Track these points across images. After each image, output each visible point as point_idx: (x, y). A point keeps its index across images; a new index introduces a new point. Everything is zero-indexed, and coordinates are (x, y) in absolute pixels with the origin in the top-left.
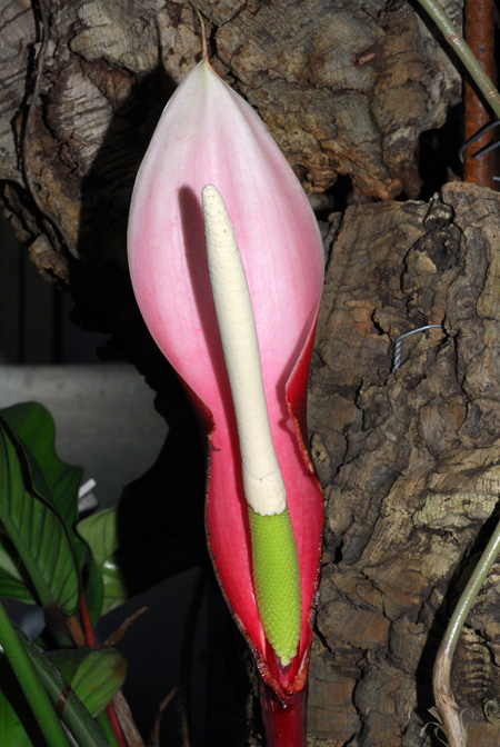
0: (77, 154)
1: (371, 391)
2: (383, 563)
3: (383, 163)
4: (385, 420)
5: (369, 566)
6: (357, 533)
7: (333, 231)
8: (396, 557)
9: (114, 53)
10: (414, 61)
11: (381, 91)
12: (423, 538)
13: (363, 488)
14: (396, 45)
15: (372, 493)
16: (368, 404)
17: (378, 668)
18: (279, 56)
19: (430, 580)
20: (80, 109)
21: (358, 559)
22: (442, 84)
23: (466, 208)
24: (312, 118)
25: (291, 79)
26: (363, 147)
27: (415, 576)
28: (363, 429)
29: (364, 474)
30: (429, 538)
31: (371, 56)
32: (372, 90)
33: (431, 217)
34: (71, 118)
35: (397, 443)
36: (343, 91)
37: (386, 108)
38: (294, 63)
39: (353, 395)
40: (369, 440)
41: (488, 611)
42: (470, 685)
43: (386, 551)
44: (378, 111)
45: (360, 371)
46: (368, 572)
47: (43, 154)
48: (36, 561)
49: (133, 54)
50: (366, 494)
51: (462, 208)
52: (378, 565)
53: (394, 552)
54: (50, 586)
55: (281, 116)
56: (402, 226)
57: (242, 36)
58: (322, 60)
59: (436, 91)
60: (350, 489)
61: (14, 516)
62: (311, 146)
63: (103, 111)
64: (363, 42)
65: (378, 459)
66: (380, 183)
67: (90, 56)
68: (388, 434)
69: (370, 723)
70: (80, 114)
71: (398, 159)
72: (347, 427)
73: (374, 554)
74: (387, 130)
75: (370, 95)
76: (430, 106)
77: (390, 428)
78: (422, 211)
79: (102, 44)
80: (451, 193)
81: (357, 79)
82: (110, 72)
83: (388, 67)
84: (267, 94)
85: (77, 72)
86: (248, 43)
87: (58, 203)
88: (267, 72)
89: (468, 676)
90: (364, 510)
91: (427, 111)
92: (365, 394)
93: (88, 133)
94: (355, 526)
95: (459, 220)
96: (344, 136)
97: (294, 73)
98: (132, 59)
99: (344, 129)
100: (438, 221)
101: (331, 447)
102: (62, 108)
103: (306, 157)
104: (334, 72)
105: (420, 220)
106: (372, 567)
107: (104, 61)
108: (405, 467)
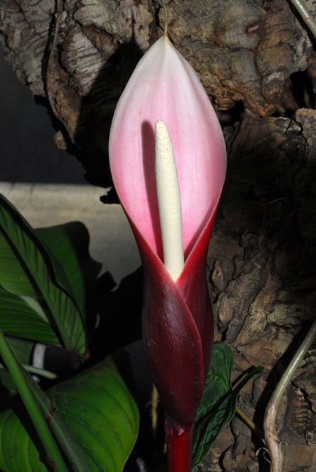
0: (78, 82)
1: (249, 236)
2: (249, 344)
3: (261, 95)
4: (255, 254)
5: (241, 345)
6: (235, 324)
8: (257, 340)
9: (99, 22)
10: (284, 30)
11: (262, 49)
12: (274, 330)
13: (241, 296)
14: (273, 20)
15: (245, 300)
16: (246, 245)
17: (244, 408)
18: (197, 27)
19: (277, 356)
20: (81, 55)
21: (235, 340)
22: (305, 44)
23: (309, 126)
24: (216, 66)
25: (205, 41)
26: (248, 85)
27: (269, 352)
28: (244, 260)
29: (241, 288)
30: (278, 330)
31: (256, 27)
32: (257, 48)
33: (290, 129)
34: (76, 60)
35: (261, 270)
36: (238, 49)
37: (265, 60)
38: (206, 31)
39: (238, 238)
40: (245, 266)
41: (308, 378)
42: (299, 422)
43: (251, 337)
44: (259, 62)
46: (240, 348)
47: (60, 81)
48: (63, 323)
49: (110, 23)
50: (242, 300)
51: (307, 125)
52: (246, 345)
53: (256, 338)
54: (71, 338)
55: (198, 64)
56: (273, 134)
57: (175, 14)
58: (224, 30)
59: (300, 49)
60: (233, 297)
61: (51, 295)
62: (216, 83)
63: (95, 56)
64: (251, 19)
65: (249, 279)
66: (260, 107)
67: (85, 23)
68: (256, 264)
69: (238, 440)
70: (81, 58)
71: (271, 92)
72: (235, 257)
73: (244, 338)
74: (265, 74)
75: (255, 52)
76: (295, 58)
77: (257, 261)
78: (286, 125)
79: (92, 16)
80: (301, 115)
81: (246, 41)
82: (98, 33)
83: (266, 34)
84: (189, 50)
85: (79, 32)
86: (178, 19)
87: (66, 112)
88: (190, 36)
89: (297, 416)
90: (240, 310)
91: (293, 61)
92: (245, 238)
93: (85, 70)
94: (235, 319)
95: (305, 133)
96: (236, 78)
97: (206, 38)
98: (109, 26)
99: (237, 73)
100: (294, 132)
101: (226, 269)
102: (70, 54)
103: (213, 90)
104: (231, 38)
105: (285, 130)
106: (242, 346)
107: (94, 26)
108: (264, 286)
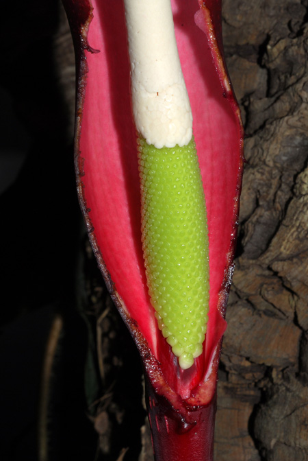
1: (282, 44)
2: (297, 256)
4: (300, 78)
5: (278, 258)
6: (262, 220)
13: (271, 164)
15: (282, 170)
16: (278, 61)
17: (288, 390)
21: (264, 252)
28: (268, 95)
29: (273, 147)
39: (254, 56)
40: (278, 105)
43: (301, 240)
45: (266, 24)
46: (277, 266)
50: (275, 172)
52: (290, 258)
60: (253, 167)
65: (291, 127)
68: (305, 94)
72: (248, 94)
73: (286, 244)
90: (272, 191)
92: (274, 50)
94: (259, 211)
106: (283, 260)
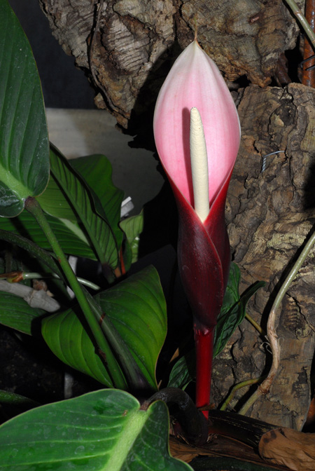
0: (116, 59)
1: (251, 180)
2: (253, 263)
3: (261, 70)
4: (257, 195)
5: (246, 264)
6: (242, 248)
7: (239, 98)
8: (259, 260)
9: (134, 13)
10: (278, 20)
11: (261, 36)
12: (272, 253)
13: (246, 226)
14: (270, 13)
15: (249, 229)
16: (250, 187)
18: (211, 20)
19: (274, 272)
20: (118, 37)
21: (241, 260)
22: (294, 29)
23: (298, 97)
24: (226, 50)
25: (217, 30)
26: (251, 64)
27: (267, 269)
28: (248, 198)
29: (246, 220)
30: (274, 252)
31: (258, 18)
32: (258, 35)
33: (283, 98)
34: (114, 41)
35: (261, 207)
36: (243, 36)
37: (263, 44)
38: (219, 22)
39: (243, 181)
40: (249, 204)
41: (298, 289)
42: (291, 321)
43: (254, 258)
44: (260, 46)
45: (247, 170)
46: (245, 267)
47: (100, 56)
48: (98, 242)
49: (142, 14)
50: (247, 230)
51: (297, 96)
52: (250, 264)
53: (258, 258)
54: (105, 254)
55: (212, 48)
56: (270, 101)
57: (194, 9)
58: (232, 21)
59: (290, 33)
60: (239, 227)
61: (88, 220)
62: (226, 63)
63: (129, 38)
64: (253, 12)
65: (253, 214)
66: (260, 80)
67: (122, 14)
68: (258, 203)
69: (244, 335)
70: (119, 39)
71: (269, 69)
72: (241, 195)
73: (248, 259)
74: (264, 55)
75: (256, 38)
76: (287, 41)
77: (258, 200)
78: (280, 93)
79: (128, 9)
80: (292, 88)
81: (249, 29)
82: (132, 21)
83: (265, 24)
84: (205, 37)
85: (117, 19)
86: (197, 12)
87: (107, 82)
88: (206, 26)
89: (289, 317)
90: (246, 237)
91: (285, 43)
92: (249, 182)
93: (122, 49)
94: (241, 244)
95: (295, 102)
96: (242, 59)
97: (219, 27)
98: (142, 16)
99: (242, 55)
100: (286, 100)
101: (233, 205)
102: (109, 36)
103: (224, 67)
104: (238, 27)
105: (279, 98)
106: (248, 264)
107: (129, 16)
108: (264, 219)
